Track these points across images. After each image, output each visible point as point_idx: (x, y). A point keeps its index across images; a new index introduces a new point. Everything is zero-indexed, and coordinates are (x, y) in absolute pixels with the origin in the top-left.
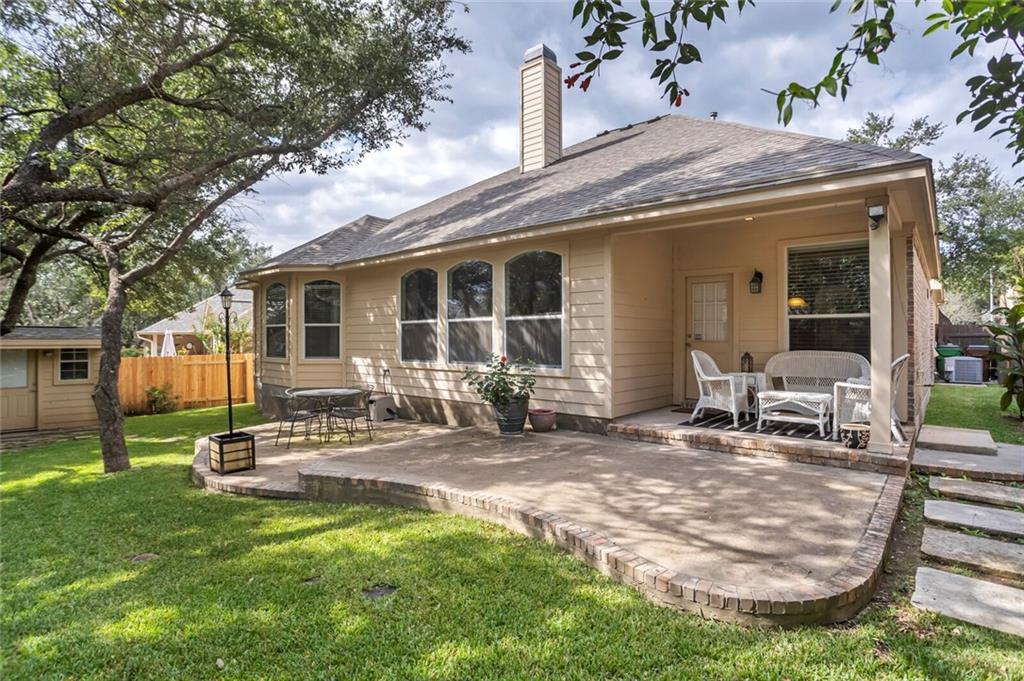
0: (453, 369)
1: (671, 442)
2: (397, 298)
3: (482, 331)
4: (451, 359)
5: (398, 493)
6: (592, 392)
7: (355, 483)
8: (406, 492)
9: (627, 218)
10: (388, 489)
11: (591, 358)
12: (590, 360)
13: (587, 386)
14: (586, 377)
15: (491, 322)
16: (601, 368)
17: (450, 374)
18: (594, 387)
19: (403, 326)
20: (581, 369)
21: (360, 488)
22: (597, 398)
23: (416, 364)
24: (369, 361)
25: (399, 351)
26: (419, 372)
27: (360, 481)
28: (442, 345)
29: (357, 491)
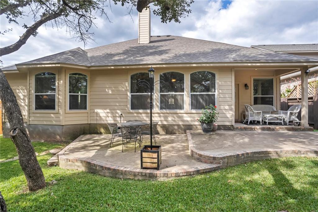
0: (163, 112)
1: (256, 130)
2: (128, 84)
3: (179, 98)
4: (161, 108)
5: (257, 155)
6: (228, 117)
7: (240, 156)
8: (260, 154)
9: (249, 64)
10: (253, 155)
11: (227, 106)
12: (227, 107)
13: (226, 115)
14: (225, 113)
15: (183, 95)
16: (231, 110)
17: (161, 114)
18: (229, 116)
19: (132, 95)
20: (223, 110)
21: (243, 157)
22: (229, 119)
23: (141, 111)
24: (108, 111)
25: (129, 106)
26: (143, 114)
27: (243, 154)
28: (156, 103)
29: (241, 158)
